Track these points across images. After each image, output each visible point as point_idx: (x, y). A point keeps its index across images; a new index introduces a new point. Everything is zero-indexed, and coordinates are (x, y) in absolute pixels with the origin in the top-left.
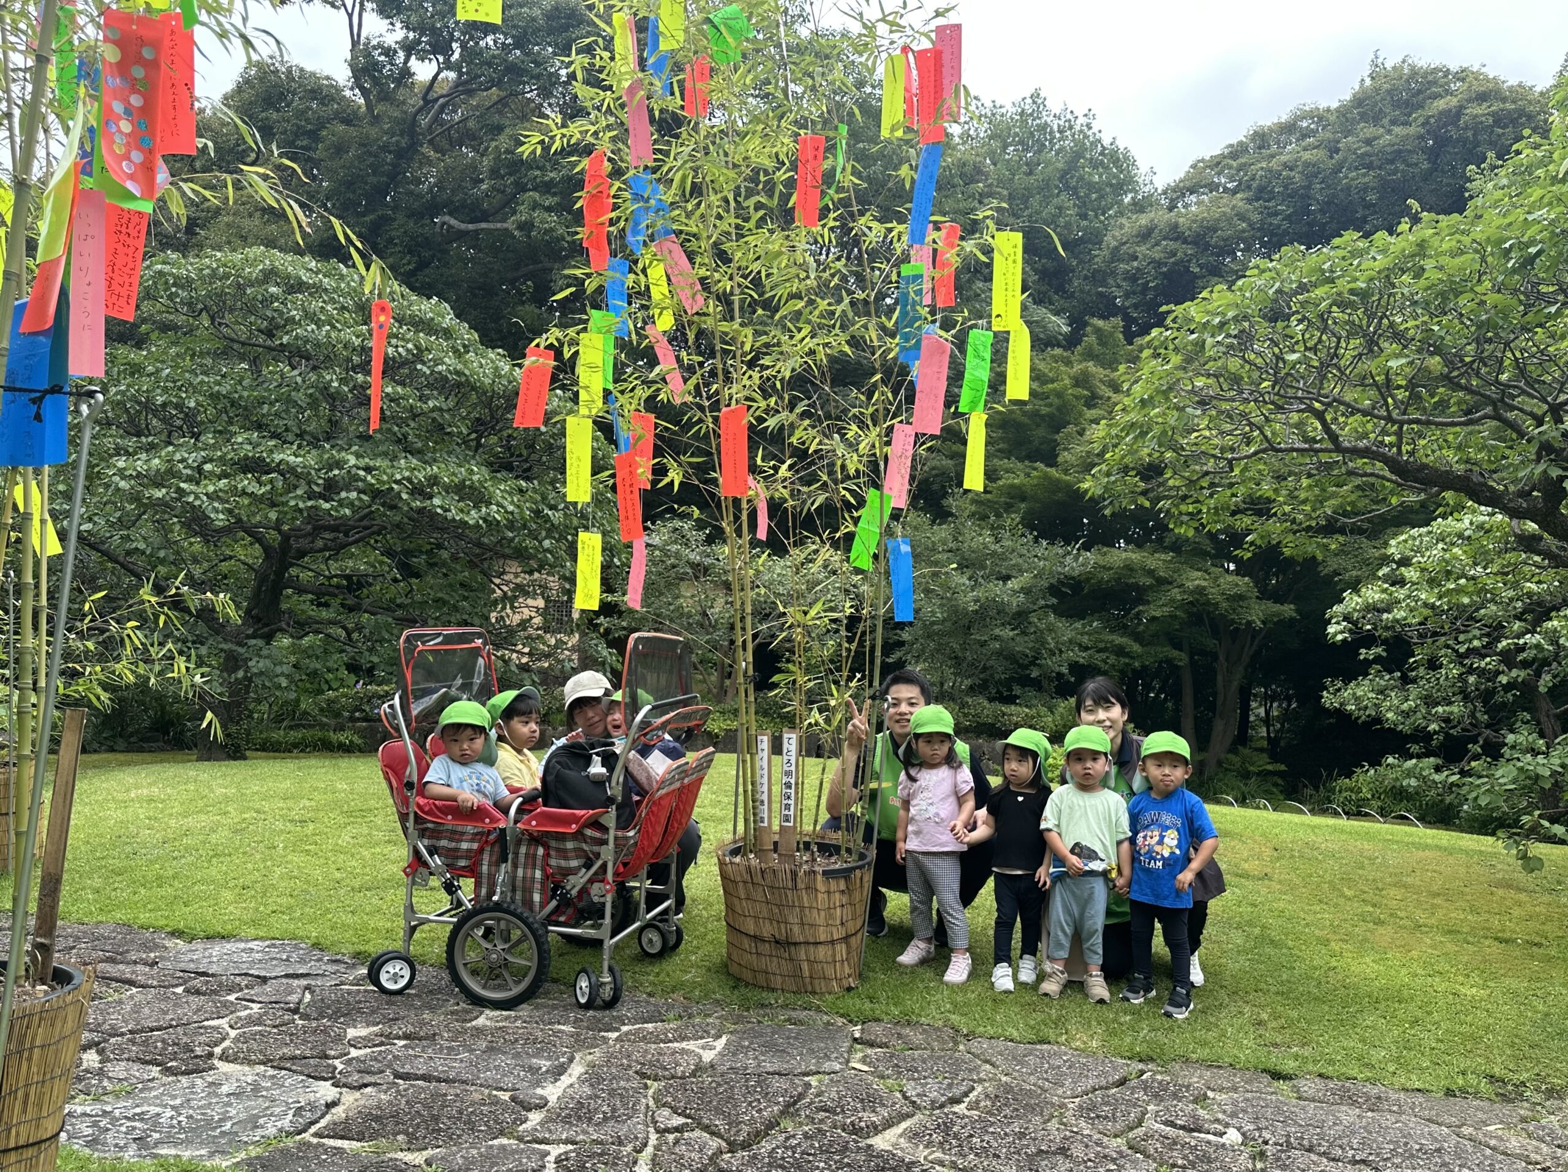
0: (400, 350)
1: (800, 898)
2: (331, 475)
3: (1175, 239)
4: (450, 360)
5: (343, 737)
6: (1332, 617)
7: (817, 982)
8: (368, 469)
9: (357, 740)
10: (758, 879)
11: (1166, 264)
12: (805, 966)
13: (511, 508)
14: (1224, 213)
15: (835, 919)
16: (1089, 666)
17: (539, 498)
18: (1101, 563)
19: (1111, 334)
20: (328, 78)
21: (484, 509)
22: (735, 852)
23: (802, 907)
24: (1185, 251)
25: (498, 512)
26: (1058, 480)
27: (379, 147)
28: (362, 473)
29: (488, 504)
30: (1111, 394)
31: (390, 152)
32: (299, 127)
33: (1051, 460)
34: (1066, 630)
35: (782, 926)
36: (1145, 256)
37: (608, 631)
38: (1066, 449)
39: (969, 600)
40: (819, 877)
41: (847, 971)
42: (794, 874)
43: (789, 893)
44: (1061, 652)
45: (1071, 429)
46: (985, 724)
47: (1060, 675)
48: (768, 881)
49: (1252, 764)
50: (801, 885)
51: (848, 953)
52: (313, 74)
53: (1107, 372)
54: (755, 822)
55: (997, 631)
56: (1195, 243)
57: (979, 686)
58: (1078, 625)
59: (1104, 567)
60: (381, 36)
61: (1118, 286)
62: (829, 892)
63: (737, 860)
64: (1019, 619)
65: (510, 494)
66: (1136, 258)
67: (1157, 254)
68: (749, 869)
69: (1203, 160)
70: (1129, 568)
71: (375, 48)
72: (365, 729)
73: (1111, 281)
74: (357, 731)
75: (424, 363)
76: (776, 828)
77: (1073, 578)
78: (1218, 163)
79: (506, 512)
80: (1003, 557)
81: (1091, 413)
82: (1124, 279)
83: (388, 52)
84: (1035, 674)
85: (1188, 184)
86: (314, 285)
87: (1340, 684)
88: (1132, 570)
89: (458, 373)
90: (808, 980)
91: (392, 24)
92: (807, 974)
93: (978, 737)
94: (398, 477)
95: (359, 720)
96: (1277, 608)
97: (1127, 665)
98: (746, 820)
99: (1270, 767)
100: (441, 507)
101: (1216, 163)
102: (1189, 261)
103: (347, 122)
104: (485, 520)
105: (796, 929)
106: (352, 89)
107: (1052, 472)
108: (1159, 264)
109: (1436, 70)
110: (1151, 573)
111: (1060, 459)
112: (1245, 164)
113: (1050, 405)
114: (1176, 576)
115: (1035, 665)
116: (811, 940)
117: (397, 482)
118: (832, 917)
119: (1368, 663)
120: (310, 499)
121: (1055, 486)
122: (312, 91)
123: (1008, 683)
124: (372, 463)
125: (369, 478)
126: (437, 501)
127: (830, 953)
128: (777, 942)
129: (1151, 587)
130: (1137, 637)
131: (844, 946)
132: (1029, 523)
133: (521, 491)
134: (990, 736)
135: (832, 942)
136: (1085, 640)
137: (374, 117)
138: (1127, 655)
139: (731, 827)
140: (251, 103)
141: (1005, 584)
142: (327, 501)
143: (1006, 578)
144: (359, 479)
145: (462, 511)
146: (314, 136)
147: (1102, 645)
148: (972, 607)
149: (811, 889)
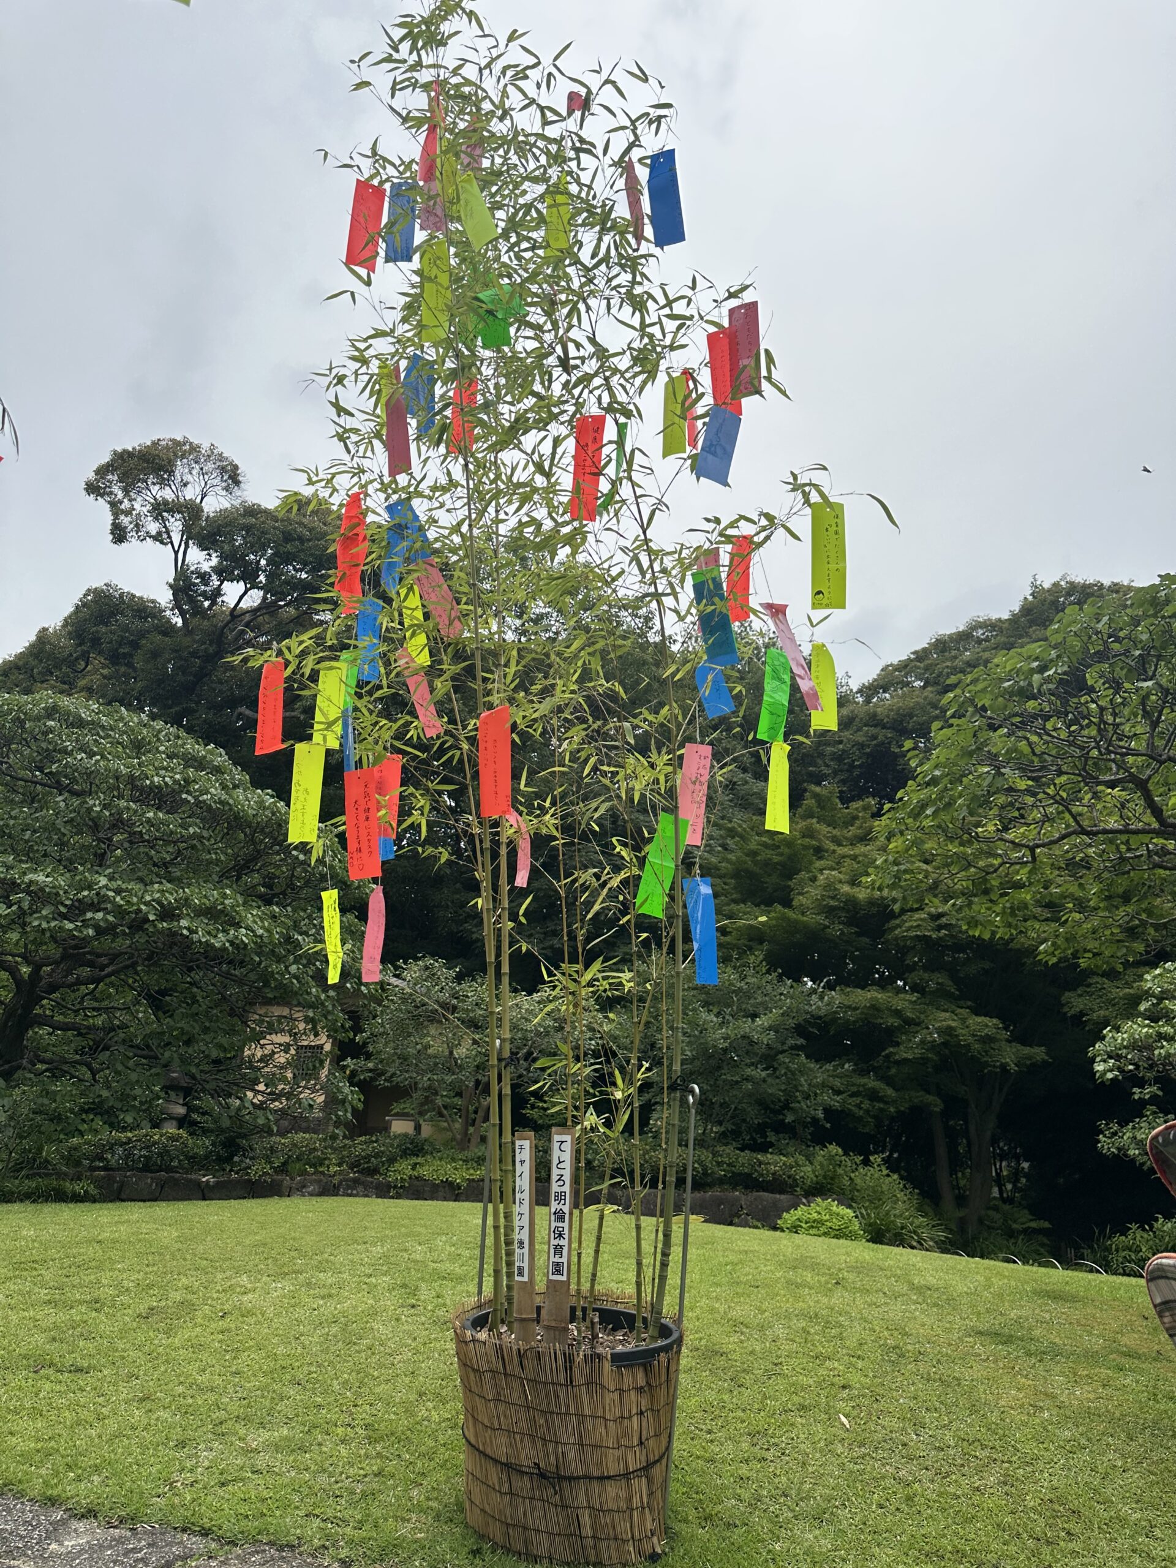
0: (167, 779)
1: (578, 1401)
2: (80, 896)
3: (875, 726)
4: (215, 791)
5: (78, 1188)
6: (1095, 1057)
7: (603, 1545)
8: (118, 891)
9: (93, 1190)
10: (514, 1368)
11: (868, 746)
12: (586, 1517)
13: (260, 932)
14: (918, 703)
15: (630, 1437)
16: (842, 1111)
17: (290, 923)
18: (846, 1003)
19: (829, 799)
20: (153, 601)
21: (232, 932)
22: (479, 1323)
23: (581, 1416)
24: (883, 735)
25: (246, 935)
26: (796, 921)
27: (190, 653)
28: (111, 894)
29: (238, 926)
30: (836, 848)
31: (198, 658)
32: (123, 638)
33: (787, 903)
34: (819, 1073)
35: (551, 1447)
36: (849, 740)
37: (354, 1074)
38: (802, 894)
39: (718, 1036)
40: (607, 1366)
41: (649, 1525)
42: (569, 1360)
43: (561, 1391)
44: (816, 1094)
45: (803, 875)
46: (740, 1174)
47: (815, 1120)
48: (529, 1372)
49: (1015, 1222)
50: (579, 1380)
51: (650, 1494)
52: (141, 598)
53: (829, 829)
54: (510, 1275)
55: (749, 1071)
56: (893, 729)
57: (733, 1132)
58: (829, 1067)
59: (849, 1007)
60: (198, 563)
61: (827, 766)
62: (621, 1391)
63: (483, 1335)
64: (769, 1059)
65: (262, 920)
66: (841, 742)
67: (860, 737)
68: (499, 1349)
69: (891, 665)
70: (875, 1007)
71: (192, 572)
72: (104, 1178)
73: (820, 762)
74: (96, 1181)
75: (188, 793)
76: (541, 1286)
77: (820, 1018)
78: (906, 666)
79: (255, 936)
80: (748, 995)
81: (819, 864)
82: (832, 760)
83: (204, 577)
84: (789, 1118)
85: (881, 682)
86: (93, 722)
87: (1116, 1127)
88: (878, 1010)
89: (221, 802)
90: (590, 1542)
91: (209, 555)
92: (588, 1531)
93: (734, 1189)
94: (148, 898)
95: (99, 1169)
96: (1027, 1050)
97: (881, 1110)
98: (497, 1272)
99: (1033, 1225)
100: (188, 929)
101: (905, 666)
102: (889, 743)
103: (165, 633)
104: (232, 943)
105: (572, 1454)
106: (172, 610)
107: (791, 914)
108: (862, 746)
109: (1091, 586)
110: (898, 1013)
111: (795, 903)
112: (931, 665)
113: (782, 854)
114: (922, 1016)
115: (789, 1109)
116: (595, 1473)
117: (146, 904)
118: (626, 1433)
119: (1143, 1103)
120: (54, 919)
121: (794, 927)
122: (139, 610)
123: (761, 1129)
124: (124, 886)
125: (118, 899)
126: (184, 923)
127: (623, 1494)
128: (542, 1475)
129: (899, 1028)
130: (889, 1081)
131: (644, 1480)
132: (773, 962)
133: (274, 917)
134: (746, 1187)
135: (627, 1476)
136: (837, 1083)
137: (188, 631)
138: (880, 1099)
139: (473, 1288)
140: (85, 620)
141: (753, 1021)
142: (71, 921)
143: (754, 1016)
144: (106, 899)
145: (209, 933)
146: (135, 645)
147: (854, 1089)
148: (722, 1045)
149: (593, 1383)
